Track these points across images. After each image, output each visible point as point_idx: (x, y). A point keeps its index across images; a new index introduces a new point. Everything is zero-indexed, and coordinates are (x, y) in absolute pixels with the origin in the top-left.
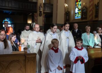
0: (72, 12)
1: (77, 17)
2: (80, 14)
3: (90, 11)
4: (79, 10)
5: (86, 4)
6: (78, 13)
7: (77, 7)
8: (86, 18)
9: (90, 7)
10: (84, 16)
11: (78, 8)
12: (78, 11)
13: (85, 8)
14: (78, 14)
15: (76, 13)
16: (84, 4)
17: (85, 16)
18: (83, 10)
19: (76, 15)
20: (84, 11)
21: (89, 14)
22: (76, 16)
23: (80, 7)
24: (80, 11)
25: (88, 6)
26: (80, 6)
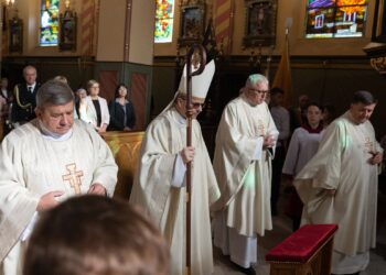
0: (31, 24)
1: (47, 40)
2: (55, 31)
3: (84, 28)
4: (53, 20)
5: (73, 3)
6: (50, 28)
7: (47, 10)
8: (73, 47)
9: (84, 15)
10: (66, 41)
11: (51, 14)
12: (50, 21)
13: (71, 16)
14: (48, 32)
15: (43, 29)
16: (67, 2)
17: (70, 39)
18: (66, 21)
19: (42, 35)
20: (68, 25)
21: (82, 35)
22: (44, 38)
23: (55, 11)
24: (56, 23)
25: (78, 11)
26: (55, 7)
